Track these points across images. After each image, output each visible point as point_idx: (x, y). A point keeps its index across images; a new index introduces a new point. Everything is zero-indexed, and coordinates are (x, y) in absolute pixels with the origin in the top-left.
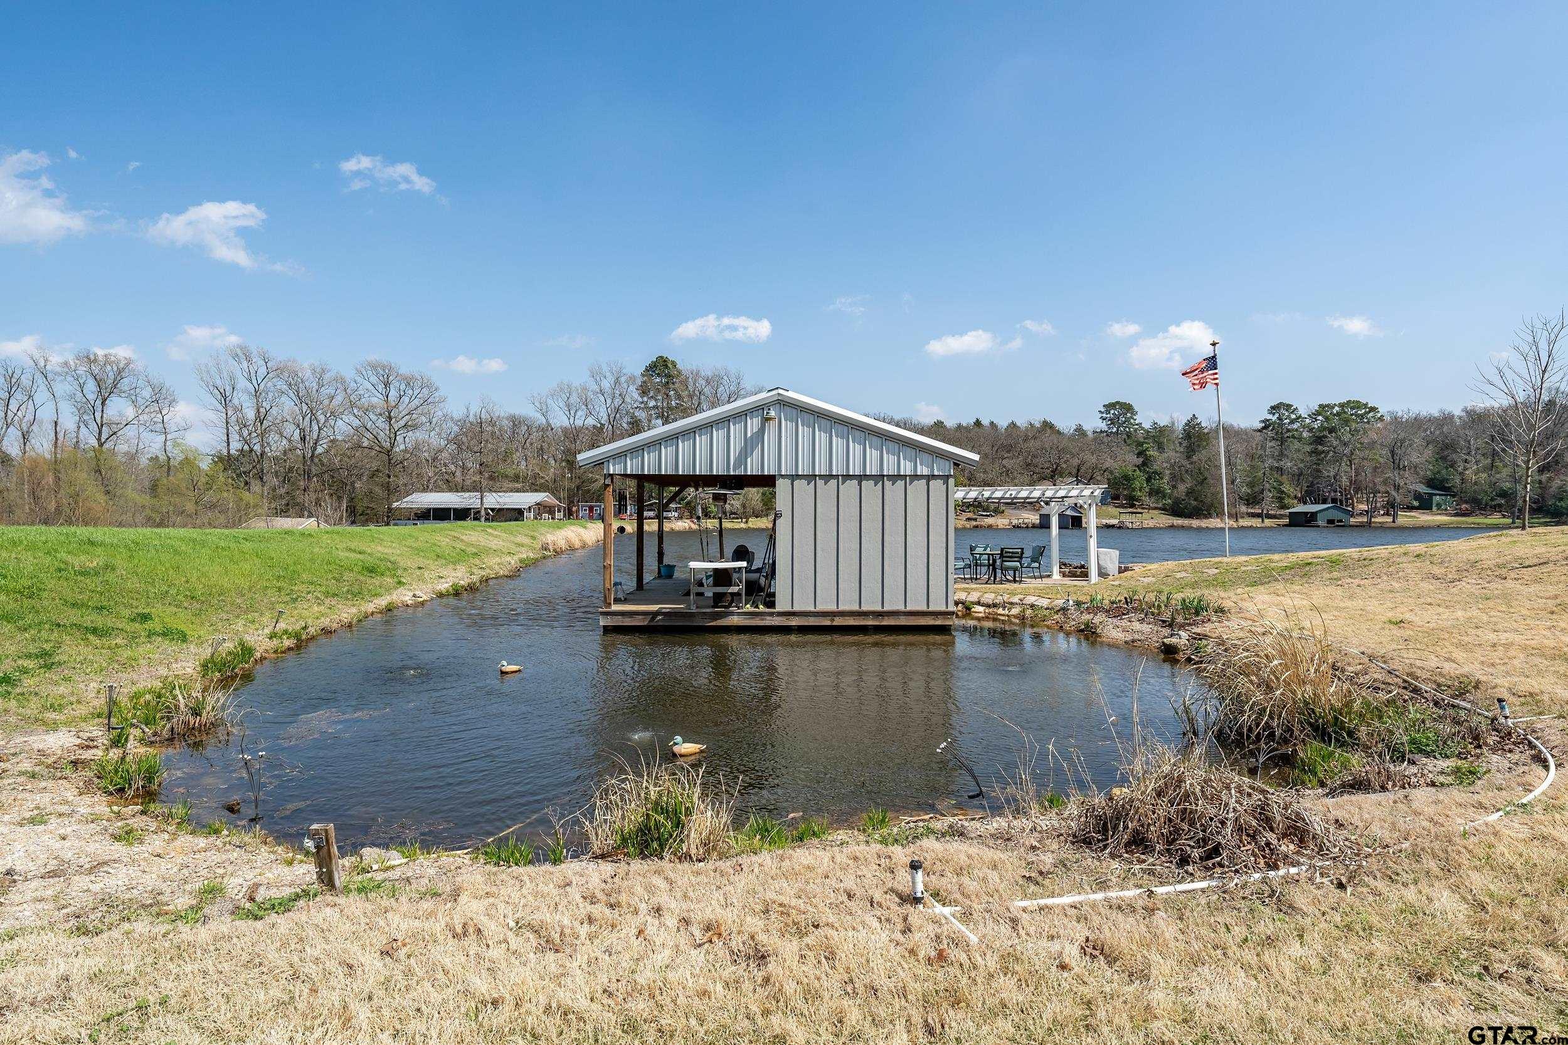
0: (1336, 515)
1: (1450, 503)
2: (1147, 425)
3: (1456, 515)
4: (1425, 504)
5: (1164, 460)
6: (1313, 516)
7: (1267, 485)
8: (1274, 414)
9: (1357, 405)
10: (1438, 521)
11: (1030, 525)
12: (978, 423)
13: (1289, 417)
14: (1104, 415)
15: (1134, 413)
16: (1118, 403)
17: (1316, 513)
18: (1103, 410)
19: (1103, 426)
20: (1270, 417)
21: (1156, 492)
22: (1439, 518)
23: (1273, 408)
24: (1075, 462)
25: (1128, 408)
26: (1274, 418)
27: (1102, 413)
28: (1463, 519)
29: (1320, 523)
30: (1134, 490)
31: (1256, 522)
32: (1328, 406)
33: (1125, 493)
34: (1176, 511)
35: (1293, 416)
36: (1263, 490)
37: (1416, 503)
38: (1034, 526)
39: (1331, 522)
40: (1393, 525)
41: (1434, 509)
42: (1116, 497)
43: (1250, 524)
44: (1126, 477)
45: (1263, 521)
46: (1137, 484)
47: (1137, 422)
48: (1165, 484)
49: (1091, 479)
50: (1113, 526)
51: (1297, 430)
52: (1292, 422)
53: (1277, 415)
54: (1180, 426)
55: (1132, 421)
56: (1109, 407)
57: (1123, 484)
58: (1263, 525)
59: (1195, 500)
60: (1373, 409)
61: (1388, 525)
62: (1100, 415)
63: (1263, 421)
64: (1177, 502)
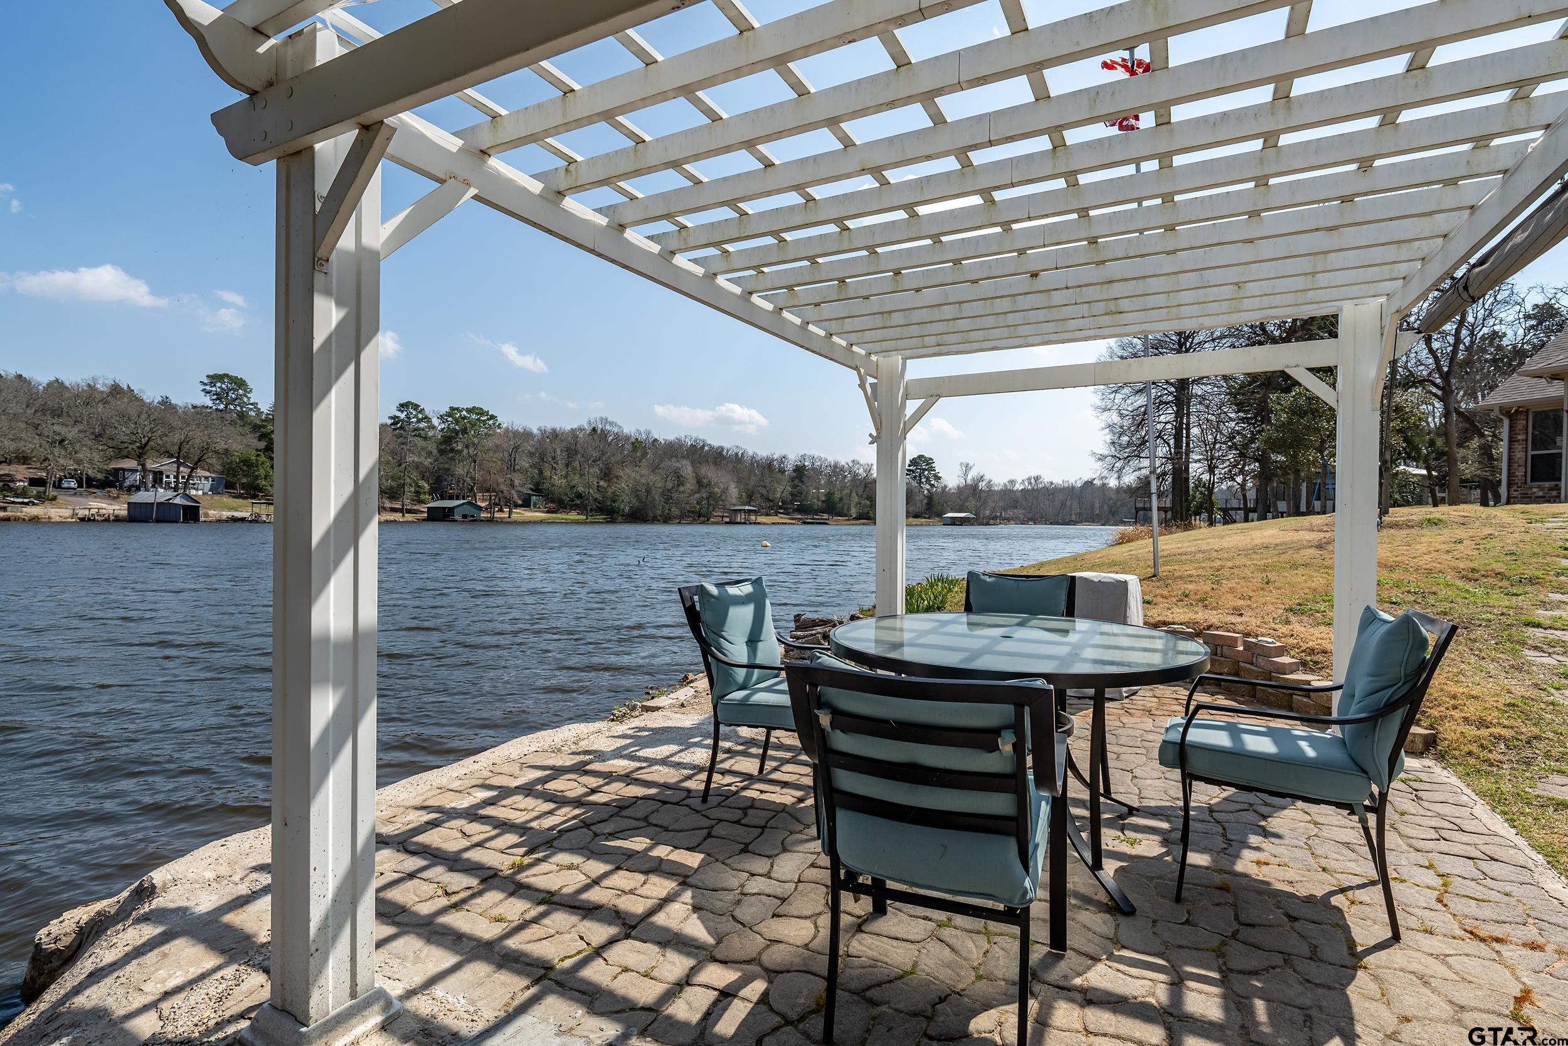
0: (469, 510)
1: (545, 504)
3: (548, 512)
4: (526, 504)
6: (451, 510)
7: (408, 480)
8: (402, 412)
9: (480, 412)
10: (537, 517)
11: (112, 518)
13: (416, 416)
14: (208, 388)
15: (248, 390)
16: (227, 375)
17: (454, 508)
19: (207, 401)
20: (398, 414)
22: (537, 514)
23: (402, 405)
24: (177, 437)
25: (239, 383)
26: (403, 416)
27: (205, 384)
28: (554, 515)
29: (457, 518)
30: (257, 478)
31: (398, 516)
32: (457, 409)
33: (244, 480)
35: (420, 416)
36: (404, 484)
37: (522, 503)
38: (118, 519)
39: (465, 516)
40: (509, 519)
41: (534, 507)
42: (229, 486)
43: (392, 518)
44: (247, 462)
45: (403, 515)
46: (262, 471)
47: (252, 401)
49: (199, 460)
50: (243, 520)
51: (423, 430)
52: (419, 421)
53: (405, 413)
55: (245, 399)
56: (215, 379)
57: (244, 471)
58: (405, 519)
60: (493, 417)
61: (505, 520)
62: (203, 387)
63: (391, 418)
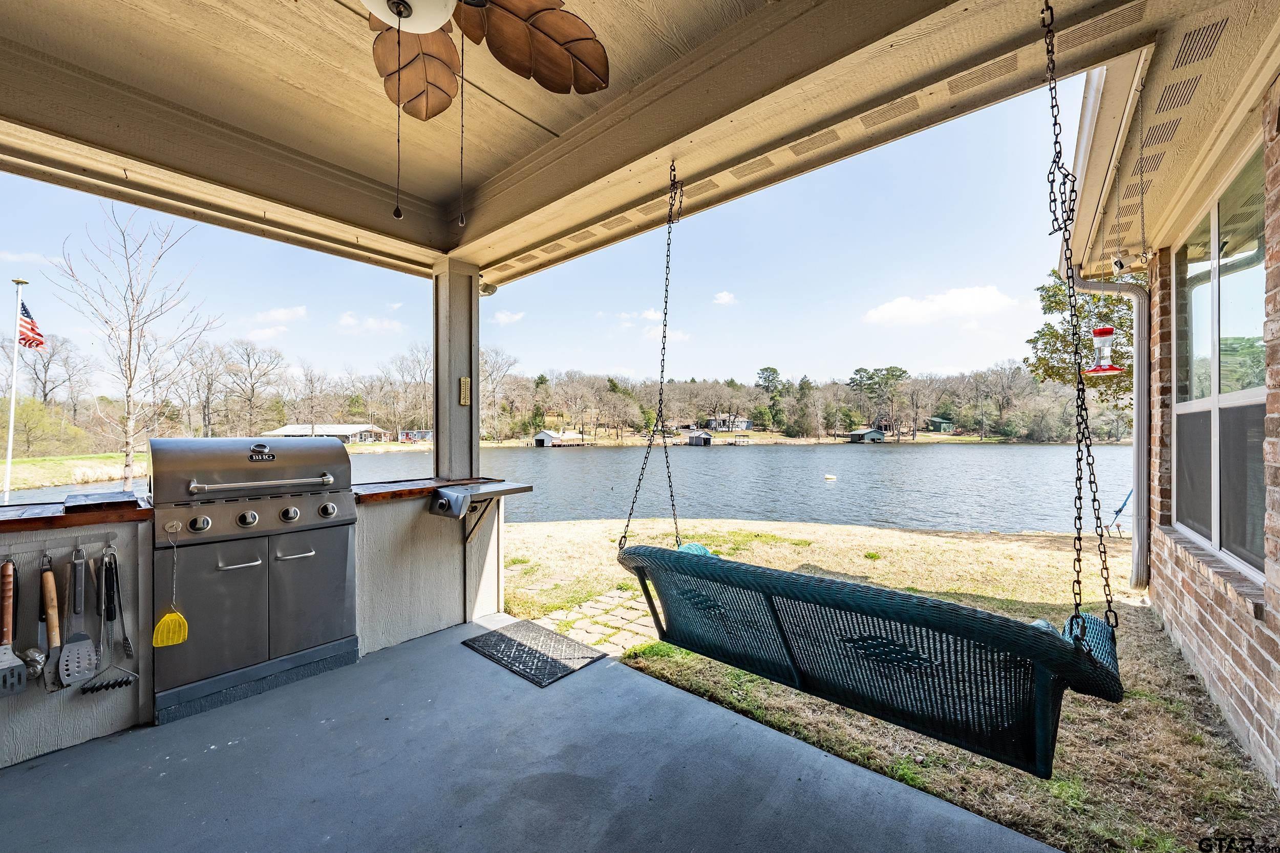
1: (952, 429)
2: (784, 381)
3: (954, 435)
4: (937, 429)
5: (785, 402)
6: (864, 436)
8: (857, 375)
9: (896, 369)
10: (944, 439)
11: (684, 443)
12: (693, 381)
13: (865, 376)
15: (778, 375)
16: (770, 368)
17: (866, 434)
18: (760, 372)
19: (757, 382)
20: (854, 376)
21: (779, 423)
22: (944, 437)
23: (857, 371)
25: (774, 371)
26: (857, 377)
27: (760, 374)
28: (959, 437)
29: (866, 441)
30: (764, 421)
31: (830, 440)
32: (878, 370)
33: (759, 423)
34: (789, 434)
36: (837, 420)
37: (931, 428)
38: (686, 444)
39: (873, 440)
40: (913, 441)
41: (942, 431)
42: (756, 425)
43: (826, 441)
44: (761, 413)
45: (835, 439)
46: (766, 418)
47: (779, 380)
48: (784, 417)
51: (868, 384)
52: (868, 379)
53: (859, 376)
54: (797, 383)
56: (766, 370)
57: (759, 417)
58: (834, 442)
59: (799, 427)
60: (905, 372)
61: (909, 442)
62: (758, 375)
63: (850, 379)
64: (789, 427)
